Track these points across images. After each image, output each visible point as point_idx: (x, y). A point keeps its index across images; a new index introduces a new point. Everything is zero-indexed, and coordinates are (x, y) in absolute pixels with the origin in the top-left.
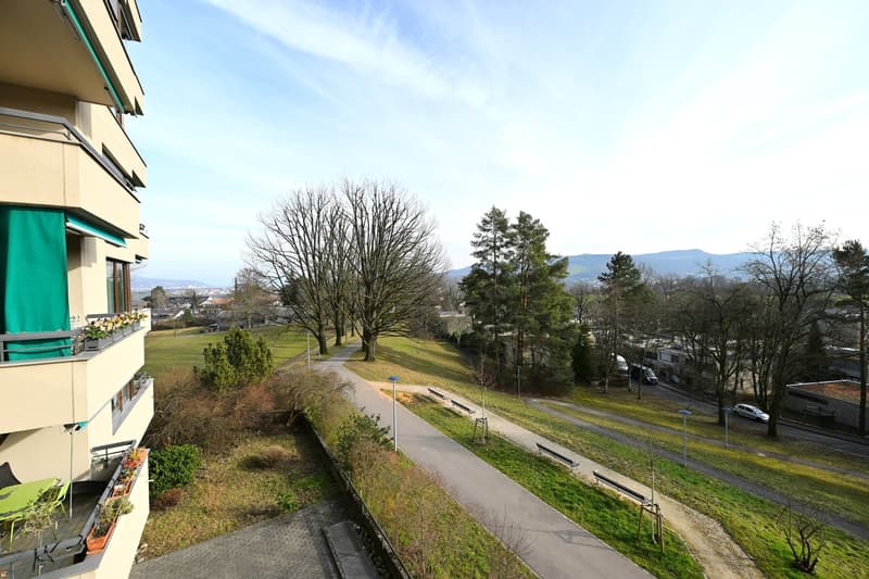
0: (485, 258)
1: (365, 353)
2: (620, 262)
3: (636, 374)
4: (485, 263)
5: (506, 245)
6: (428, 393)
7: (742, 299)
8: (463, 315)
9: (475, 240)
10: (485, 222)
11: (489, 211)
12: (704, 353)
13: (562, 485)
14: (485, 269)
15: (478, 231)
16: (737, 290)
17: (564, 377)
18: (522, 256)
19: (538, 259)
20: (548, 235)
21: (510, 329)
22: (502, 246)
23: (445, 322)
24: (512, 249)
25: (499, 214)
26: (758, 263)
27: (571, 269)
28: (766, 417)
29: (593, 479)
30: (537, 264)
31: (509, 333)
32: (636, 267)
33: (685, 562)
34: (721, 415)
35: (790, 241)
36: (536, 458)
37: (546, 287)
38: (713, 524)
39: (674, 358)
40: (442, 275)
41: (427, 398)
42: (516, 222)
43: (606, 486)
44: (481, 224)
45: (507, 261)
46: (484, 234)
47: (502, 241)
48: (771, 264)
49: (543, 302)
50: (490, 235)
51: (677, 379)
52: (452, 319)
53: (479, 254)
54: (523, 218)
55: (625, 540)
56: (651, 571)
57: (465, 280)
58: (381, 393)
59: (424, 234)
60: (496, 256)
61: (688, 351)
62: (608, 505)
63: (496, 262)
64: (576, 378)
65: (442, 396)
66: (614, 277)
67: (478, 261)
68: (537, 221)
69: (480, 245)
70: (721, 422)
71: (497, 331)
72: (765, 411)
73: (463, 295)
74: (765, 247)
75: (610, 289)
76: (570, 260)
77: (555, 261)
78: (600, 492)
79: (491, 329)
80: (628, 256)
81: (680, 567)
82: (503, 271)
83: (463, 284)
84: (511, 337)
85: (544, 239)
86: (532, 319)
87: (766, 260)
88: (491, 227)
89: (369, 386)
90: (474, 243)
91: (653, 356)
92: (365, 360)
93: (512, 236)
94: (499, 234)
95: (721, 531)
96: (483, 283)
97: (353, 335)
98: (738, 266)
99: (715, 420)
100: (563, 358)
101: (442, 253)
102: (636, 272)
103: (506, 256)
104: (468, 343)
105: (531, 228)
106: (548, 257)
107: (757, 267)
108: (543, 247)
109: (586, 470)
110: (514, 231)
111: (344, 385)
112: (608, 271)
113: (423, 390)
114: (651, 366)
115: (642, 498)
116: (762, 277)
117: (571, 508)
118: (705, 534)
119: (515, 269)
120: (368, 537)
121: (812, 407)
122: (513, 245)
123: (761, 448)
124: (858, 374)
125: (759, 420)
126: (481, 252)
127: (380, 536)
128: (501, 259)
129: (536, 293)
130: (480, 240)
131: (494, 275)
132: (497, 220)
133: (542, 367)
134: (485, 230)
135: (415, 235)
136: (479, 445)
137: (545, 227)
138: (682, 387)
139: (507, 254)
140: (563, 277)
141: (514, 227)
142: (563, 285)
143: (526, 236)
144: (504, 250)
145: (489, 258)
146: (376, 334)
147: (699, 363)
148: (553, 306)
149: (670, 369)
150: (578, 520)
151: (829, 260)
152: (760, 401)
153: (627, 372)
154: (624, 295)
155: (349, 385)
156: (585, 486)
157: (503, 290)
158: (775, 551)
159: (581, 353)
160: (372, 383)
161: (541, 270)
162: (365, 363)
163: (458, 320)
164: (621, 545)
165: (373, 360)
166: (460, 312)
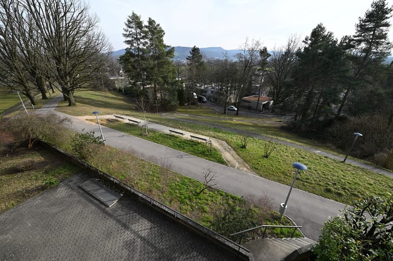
0: (132, 45)
1: (68, 101)
2: (195, 50)
3: (200, 99)
4: (133, 48)
5: (143, 38)
6: (115, 118)
7: (234, 68)
8: (123, 78)
9: (125, 33)
10: (129, 21)
11: (131, 15)
12: (221, 89)
13: (180, 142)
14: (133, 51)
15: (126, 28)
16: (233, 65)
17: (175, 103)
18: (152, 45)
19: (160, 47)
20: (164, 34)
21: (150, 84)
22: (141, 38)
23: (113, 82)
24: (146, 40)
25: (137, 17)
26: (240, 54)
27: (176, 54)
28: (236, 109)
29: (190, 138)
30: (160, 50)
31: (150, 86)
32: (201, 54)
33: (217, 154)
34: (225, 110)
35: (251, 45)
36: (169, 135)
37: (165, 62)
38: (224, 142)
39: (212, 92)
40: (109, 53)
41: (114, 120)
42: (147, 24)
43: (194, 139)
44: (127, 23)
45: (145, 48)
46: (130, 29)
47: (140, 35)
48: (244, 54)
49: (164, 70)
50: (133, 31)
51: (212, 100)
52: (117, 80)
53: (128, 42)
54: (151, 22)
55: (201, 153)
56: (209, 160)
57: (122, 58)
58: (87, 121)
59: (91, 25)
60: (138, 44)
61: (217, 89)
62: (195, 145)
63: (138, 48)
64: (180, 103)
65: (123, 118)
66: (193, 58)
67: (129, 46)
68: (158, 25)
69: (128, 36)
70: (225, 113)
71: (144, 85)
72: (236, 107)
73: (121, 66)
74: (243, 48)
75: (191, 64)
76: (175, 49)
77: (168, 49)
78: (193, 141)
79: (140, 84)
80: (198, 48)
81: (216, 156)
82: (143, 53)
83: (120, 60)
84: (151, 87)
85: (162, 36)
86: (160, 79)
87: (243, 53)
88: (133, 25)
89: (77, 119)
90: (125, 35)
91: (205, 92)
92: (69, 105)
93: (146, 32)
94: (139, 31)
95: (226, 144)
96: (132, 60)
97: (53, 92)
98: (235, 55)
99: (223, 111)
100: (174, 95)
101: (106, 40)
102: (201, 56)
103: (144, 45)
104: (128, 92)
105: (156, 29)
106: (165, 46)
107: (240, 55)
108: (162, 41)
109: (187, 135)
110: (147, 29)
111: (63, 120)
112: (190, 55)
113: (112, 117)
114: (205, 96)
115: (206, 140)
116: (241, 59)
117: (184, 149)
118: (222, 145)
119: (150, 52)
120: (105, 181)
121: (247, 104)
122: (147, 38)
123: (234, 118)
124: (258, 93)
125: (234, 110)
126: (129, 41)
127: (112, 179)
128: (141, 46)
129: (161, 65)
130: (128, 33)
131: (138, 55)
132: (135, 21)
133: (166, 100)
134: (130, 27)
135: (85, 25)
136: (145, 135)
137: (163, 29)
138: (214, 102)
139: (144, 44)
140: (172, 57)
141: (146, 27)
142: (173, 61)
143: (153, 33)
144: (142, 40)
145: (135, 45)
146: (72, 90)
147: (219, 93)
148: (169, 72)
149: (211, 96)
150: (187, 152)
151: (258, 54)
152: (234, 104)
153: (197, 99)
154: (197, 66)
155: (66, 119)
156: (188, 141)
157: (145, 63)
158: (238, 145)
159: (181, 93)
160: (79, 117)
161: (162, 53)
162: (69, 107)
163: (121, 80)
164: (200, 155)
165: (74, 105)
166: (121, 76)
